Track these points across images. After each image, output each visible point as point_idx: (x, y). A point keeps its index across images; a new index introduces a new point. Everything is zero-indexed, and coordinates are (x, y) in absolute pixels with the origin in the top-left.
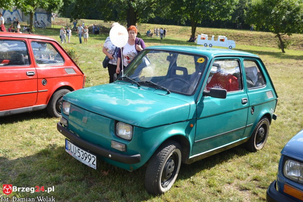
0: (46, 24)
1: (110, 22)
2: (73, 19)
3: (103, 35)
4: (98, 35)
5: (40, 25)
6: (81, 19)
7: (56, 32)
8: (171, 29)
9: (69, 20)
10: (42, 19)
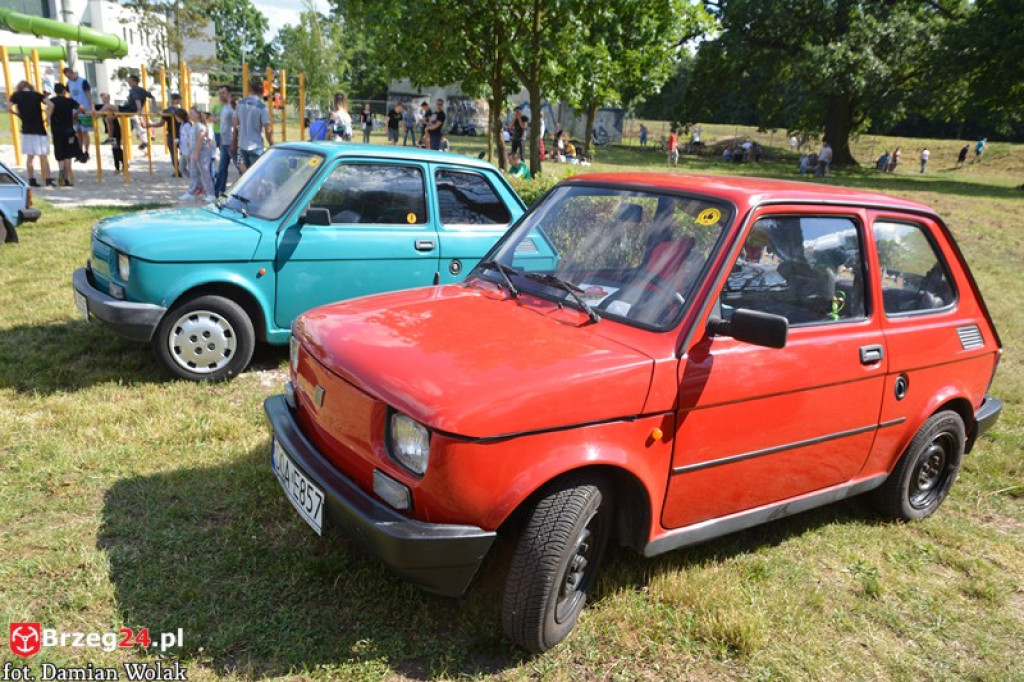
0: (610, 134)
1: (775, 132)
2: (678, 123)
3: (755, 164)
4: (742, 165)
5: (599, 138)
6: (698, 125)
7: (638, 155)
8: (951, 151)
9: (668, 125)
10: (602, 124)
